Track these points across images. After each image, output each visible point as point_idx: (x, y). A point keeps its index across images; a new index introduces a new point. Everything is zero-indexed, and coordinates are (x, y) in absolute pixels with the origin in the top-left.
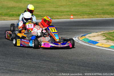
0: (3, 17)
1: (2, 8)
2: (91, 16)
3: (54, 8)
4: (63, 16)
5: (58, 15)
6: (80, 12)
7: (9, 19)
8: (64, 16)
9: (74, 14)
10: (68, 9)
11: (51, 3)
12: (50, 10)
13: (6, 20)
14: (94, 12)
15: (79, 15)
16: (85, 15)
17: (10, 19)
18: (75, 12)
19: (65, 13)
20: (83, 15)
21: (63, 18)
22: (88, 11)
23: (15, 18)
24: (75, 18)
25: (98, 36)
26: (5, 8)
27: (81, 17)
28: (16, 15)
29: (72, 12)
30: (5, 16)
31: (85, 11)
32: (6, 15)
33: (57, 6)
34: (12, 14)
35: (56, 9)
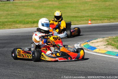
0: (16, 25)
1: (19, 15)
2: (111, 20)
3: (75, 13)
4: (81, 22)
5: (76, 21)
6: (101, 17)
7: (22, 27)
8: (83, 21)
9: (94, 19)
10: (89, 14)
11: (74, 8)
12: (70, 15)
13: (19, 27)
14: (117, 16)
15: (99, 20)
16: (106, 20)
17: (24, 27)
18: (97, 16)
19: (84, 18)
20: (104, 20)
21: (80, 24)
22: (111, 15)
23: (29, 25)
24: (94, 23)
25: (101, 41)
26: (23, 15)
27: (100, 22)
28: (31, 23)
29: (93, 16)
30: (19, 24)
31: (108, 15)
32: (20, 22)
33: (79, 11)
34: (27, 21)
35: (77, 14)
